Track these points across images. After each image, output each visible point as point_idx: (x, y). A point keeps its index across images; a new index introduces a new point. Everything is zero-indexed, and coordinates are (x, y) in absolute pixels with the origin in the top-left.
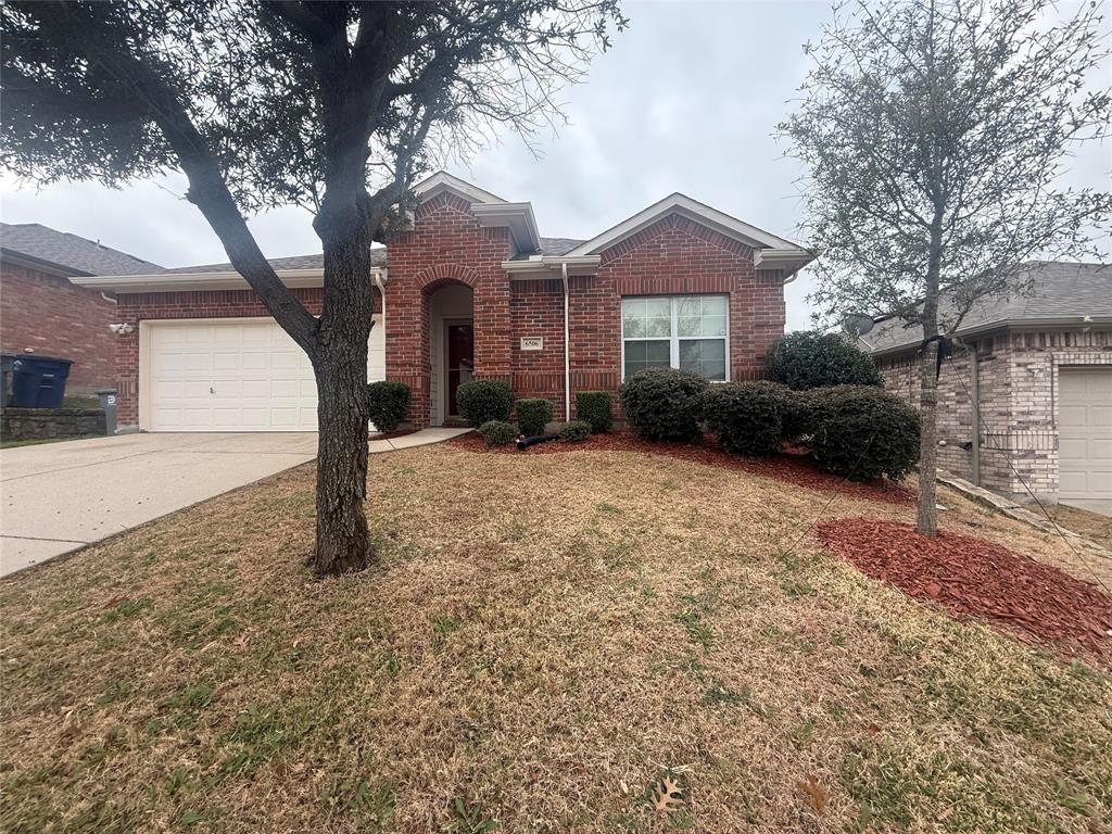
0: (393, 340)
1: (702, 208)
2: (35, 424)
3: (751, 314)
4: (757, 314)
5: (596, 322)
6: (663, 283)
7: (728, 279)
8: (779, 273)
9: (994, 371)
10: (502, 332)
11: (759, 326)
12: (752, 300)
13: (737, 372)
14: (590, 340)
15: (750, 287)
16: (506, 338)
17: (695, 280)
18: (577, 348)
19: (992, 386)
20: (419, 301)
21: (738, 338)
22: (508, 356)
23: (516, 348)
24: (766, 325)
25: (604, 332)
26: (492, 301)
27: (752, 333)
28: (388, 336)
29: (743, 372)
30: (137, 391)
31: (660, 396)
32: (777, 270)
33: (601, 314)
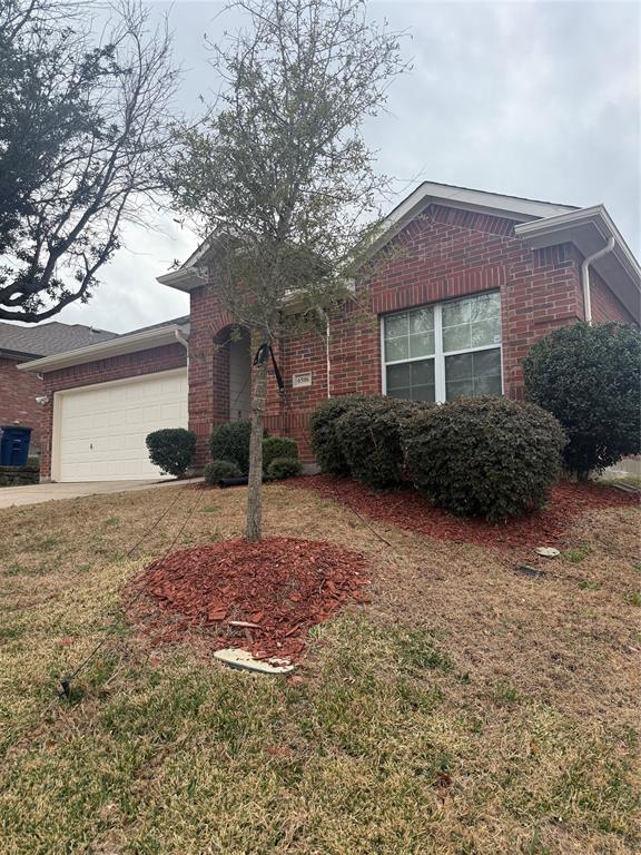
1: (455, 191)
2: (7, 478)
3: (530, 309)
4: (535, 308)
5: (353, 349)
6: (420, 291)
7: (495, 270)
8: (565, 247)
11: (539, 324)
12: (530, 291)
13: (512, 388)
14: (348, 370)
15: (526, 274)
17: (456, 281)
18: (336, 379)
20: (211, 350)
21: (512, 344)
23: (287, 386)
24: (551, 321)
25: (362, 358)
27: (531, 334)
28: (190, 386)
29: (519, 389)
30: (50, 449)
32: (560, 245)
33: (359, 338)
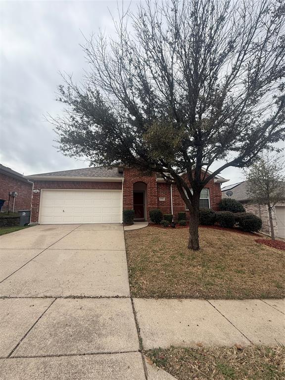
0: (125, 197)
3: (214, 193)
9: (263, 207)
10: (155, 196)
11: (216, 196)
12: (214, 190)
13: (212, 207)
15: (213, 187)
16: (156, 197)
18: (174, 201)
19: (263, 211)
20: (132, 187)
22: (157, 202)
23: (158, 200)
24: (218, 196)
26: (153, 188)
27: (215, 198)
28: (123, 196)
30: (39, 211)
31: (207, 214)
